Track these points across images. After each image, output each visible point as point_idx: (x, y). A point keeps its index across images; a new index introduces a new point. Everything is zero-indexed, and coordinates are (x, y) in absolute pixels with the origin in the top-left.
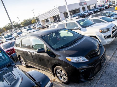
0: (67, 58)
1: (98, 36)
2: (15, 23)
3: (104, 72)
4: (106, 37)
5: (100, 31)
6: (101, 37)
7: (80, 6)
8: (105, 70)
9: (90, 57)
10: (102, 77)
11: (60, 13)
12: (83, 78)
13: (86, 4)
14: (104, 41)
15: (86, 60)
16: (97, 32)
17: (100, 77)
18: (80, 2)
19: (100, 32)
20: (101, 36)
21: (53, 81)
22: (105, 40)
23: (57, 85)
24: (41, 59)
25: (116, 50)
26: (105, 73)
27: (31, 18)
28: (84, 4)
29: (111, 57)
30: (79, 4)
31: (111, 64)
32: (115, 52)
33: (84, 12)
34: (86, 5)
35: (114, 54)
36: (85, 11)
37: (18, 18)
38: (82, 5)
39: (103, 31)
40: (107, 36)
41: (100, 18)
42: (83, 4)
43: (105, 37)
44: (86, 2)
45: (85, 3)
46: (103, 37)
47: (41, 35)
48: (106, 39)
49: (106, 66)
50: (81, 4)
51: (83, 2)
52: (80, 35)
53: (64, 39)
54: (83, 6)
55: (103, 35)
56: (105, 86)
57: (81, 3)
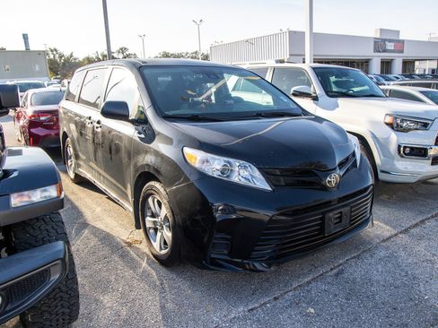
0: (187, 150)
1: (374, 136)
2: (127, 53)
3: (335, 271)
4: (408, 150)
5: (389, 120)
6: (383, 146)
7: (376, 50)
8: (346, 265)
9: (282, 179)
10: (313, 284)
11: (290, 55)
12: (226, 252)
13: (402, 52)
14: (394, 165)
15: (261, 183)
16: (374, 123)
17: (309, 283)
18: (378, 36)
19: (387, 124)
20: (387, 139)
21: (130, 245)
22: (396, 163)
23: (132, 259)
24: (113, 147)
25: (432, 217)
26: (337, 275)
27: (187, 53)
28: (393, 48)
29: (394, 232)
30: (375, 42)
31: (382, 253)
32: (423, 222)
33: (383, 77)
34: (401, 55)
35: (416, 225)
36: (389, 76)
37: (142, 37)
38: (385, 51)
39: (399, 122)
40: (412, 149)
41: (421, 92)
42: (390, 46)
43: (399, 146)
44: (403, 41)
45: (400, 45)
46: (393, 148)
47: (145, 63)
48: (402, 157)
49: (356, 255)
50: (379, 45)
51: (390, 41)
52: (296, 107)
53: (228, 102)
54: (386, 56)
55: (394, 138)
56: (308, 315)
57: (384, 40)
